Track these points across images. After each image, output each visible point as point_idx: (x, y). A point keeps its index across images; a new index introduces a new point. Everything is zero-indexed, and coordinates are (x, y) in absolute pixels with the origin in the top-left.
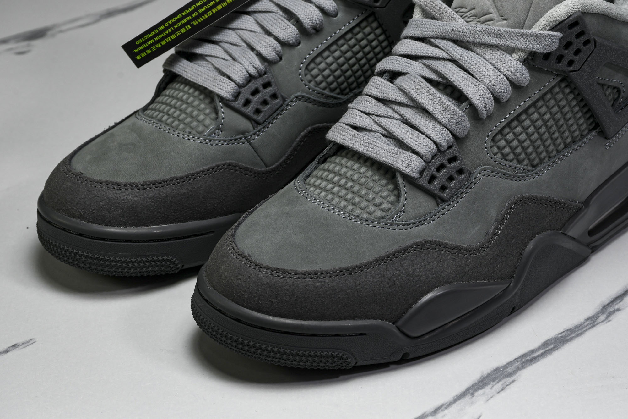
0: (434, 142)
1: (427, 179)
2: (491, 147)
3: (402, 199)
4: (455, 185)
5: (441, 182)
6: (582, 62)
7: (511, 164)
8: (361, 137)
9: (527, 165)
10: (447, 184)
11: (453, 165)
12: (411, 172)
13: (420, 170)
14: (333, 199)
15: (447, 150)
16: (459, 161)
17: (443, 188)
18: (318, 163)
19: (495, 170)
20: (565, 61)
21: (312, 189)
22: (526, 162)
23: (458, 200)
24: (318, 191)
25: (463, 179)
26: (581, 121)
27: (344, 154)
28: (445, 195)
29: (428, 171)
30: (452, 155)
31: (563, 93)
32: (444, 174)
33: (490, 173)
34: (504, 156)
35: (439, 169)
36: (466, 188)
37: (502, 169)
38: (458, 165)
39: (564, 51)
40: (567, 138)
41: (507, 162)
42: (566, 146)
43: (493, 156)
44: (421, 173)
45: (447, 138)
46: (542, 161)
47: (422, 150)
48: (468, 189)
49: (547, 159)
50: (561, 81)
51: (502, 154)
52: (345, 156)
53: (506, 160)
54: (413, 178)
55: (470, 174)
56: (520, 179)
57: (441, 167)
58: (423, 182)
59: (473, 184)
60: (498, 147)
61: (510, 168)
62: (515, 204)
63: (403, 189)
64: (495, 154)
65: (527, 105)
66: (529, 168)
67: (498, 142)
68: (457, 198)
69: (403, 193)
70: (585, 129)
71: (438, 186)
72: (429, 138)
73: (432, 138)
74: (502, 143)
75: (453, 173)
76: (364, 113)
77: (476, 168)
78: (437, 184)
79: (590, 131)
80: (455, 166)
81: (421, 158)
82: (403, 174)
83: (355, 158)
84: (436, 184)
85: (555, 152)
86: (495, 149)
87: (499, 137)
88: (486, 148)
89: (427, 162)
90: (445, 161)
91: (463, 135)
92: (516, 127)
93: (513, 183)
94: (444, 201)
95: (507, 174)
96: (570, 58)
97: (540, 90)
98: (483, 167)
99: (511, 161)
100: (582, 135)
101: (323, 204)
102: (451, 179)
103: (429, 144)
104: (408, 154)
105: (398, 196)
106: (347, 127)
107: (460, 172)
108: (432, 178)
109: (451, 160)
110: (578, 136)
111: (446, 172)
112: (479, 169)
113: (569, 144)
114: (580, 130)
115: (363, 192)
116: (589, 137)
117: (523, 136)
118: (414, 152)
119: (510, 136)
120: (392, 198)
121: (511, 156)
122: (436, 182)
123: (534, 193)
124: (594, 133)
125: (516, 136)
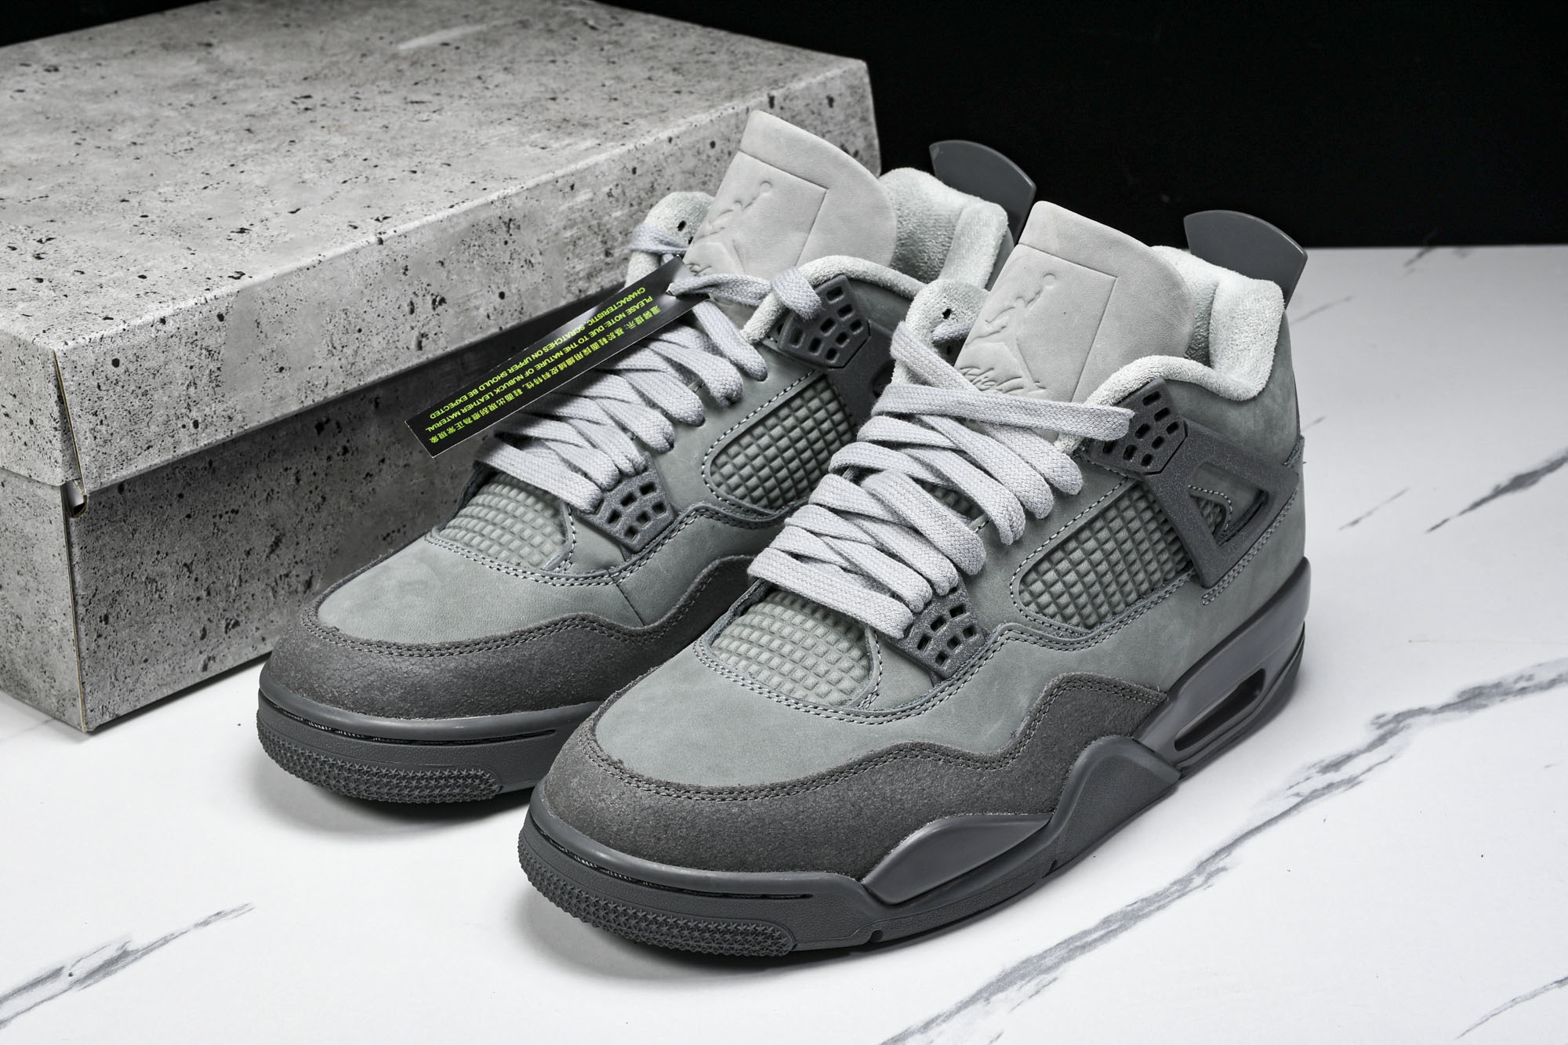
0: (929, 581)
1: (917, 640)
2: (1021, 592)
3: (875, 673)
4: (961, 653)
5: (938, 646)
6: (1166, 459)
7: (1052, 621)
8: (808, 572)
9: (1077, 625)
10: (948, 650)
11: (958, 619)
12: (891, 629)
13: (905, 625)
14: (759, 672)
15: (948, 594)
16: (968, 614)
17: (942, 657)
18: (734, 615)
19: (1027, 631)
20: (1137, 458)
21: (724, 656)
22: (1076, 620)
23: (966, 677)
24: (734, 659)
25: (975, 643)
26: (1165, 556)
27: (778, 599)
28: (945, 668)
29: (918, 628)
30: (957, 603)
31: (1136, 509)
32: (944, 634)
33: (1018, 636)
34: (1041, 609)
35: (935, 625)
36: (980, 659)
37: (1039, 629)
38: (967, 620)
39: (1136, 439)
40: (1142, 583)
41: (1045, 619)
42: (1140, 596)
43: (1023, 607)
44: (907, 631)
45: (949, 574)
46: (1101, 619)
47: (908, 594)
48: (982, 660)
49: (1109, 616)
50: (1133, 488)
51: (1038, 605)
52: (781, 603)
53: (1044, 615)
54: (891, 638)
55: (986, 635)
56: (1066, 647)
57: (937, 623)
58: (910, 645)
59: (990, 652)
60: (1031, 593)
61: (1051, 629)
62: (1059, 687)
63: (877, 658)
64: (1027, 604)
65: (1078, 526)
66: (1080, 629)
67: (1031, 585)
68: (964, 674)
69: (875, 663)
70: (1171, 570)
71: (935, 654)
72: (921, 575)
73: (924, 574)
74: (1038, 587)
75: (959, 632)
76: (812, 532)
77: (995, 626)
78: (933, 649)
79: (1178, 573)
80: (962, 621)
81: (907, 606)
82: (875, 631)
83: (797, 606)
84: (930, 651)
85: (1122, 606)
86: (1027, 597)
87: (1033, 576)
88: (1012, 593)
89: (917, 614)
90: (946, 613)
91: (975, 572)
92: (1060, 561)
93: (1056, 653)
94: (942, 678)
95: (1046, 638)
96: (1147, 452)
97: (1099, 502)
98: (1007, 624)
99: (1053, 617)
100: (1165, 580)
101: (743, 679)
102: (955, 641)
103: (920, 584)
104: (886, 599)
105: (869, 669)
106: (783, 554)
107: (970, 631)
108: (924, 641)
109: (955, 611)
110: (1159, 580)
111: (946, 631)
112: (1000, 628)
113: (1145, 593)
114: (1162, 571)
115: (809, 662)
116: (1176, 582)
117: (1071, 577)
118: (895, 596)
119: (1051, 576)
120: (858, 672)
121: (1052, 609)
122: (930, 646)
123: (1089, 670)
124: (1184, 577)
125: (1061, 575)
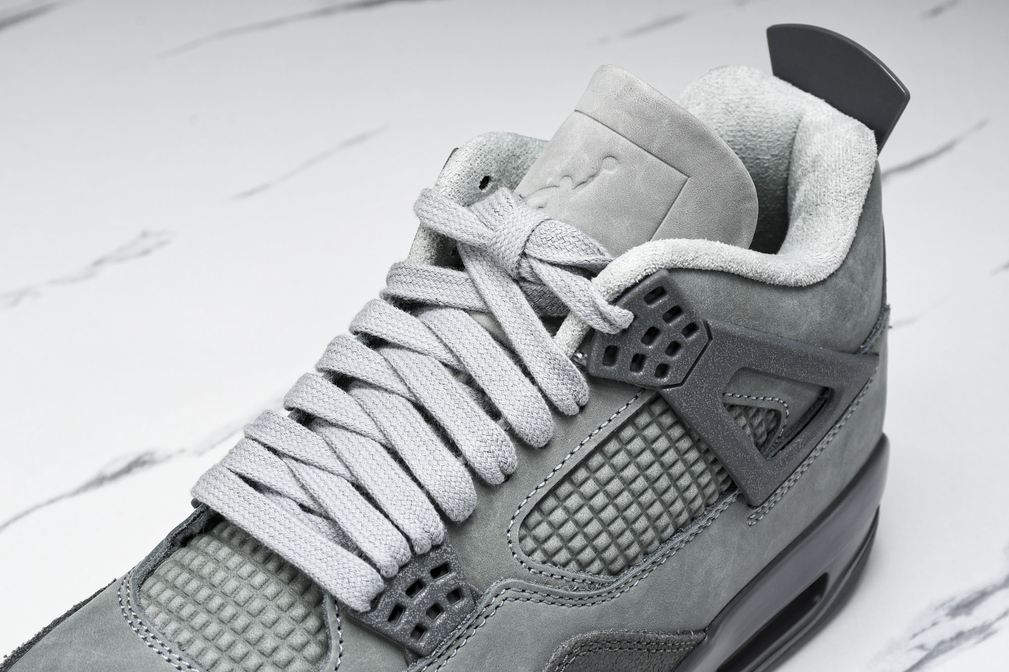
0: (408, 539)
1: (387, 613)
2: (521, 539)
3: (333, 654)
4: (444, 623)
5: (414, 617)
6: (687, 368)
7: (562, 571)
8: (262, 505)
9: (599, 573)
10: (427, 621)
11: (441, 581)
12: (353, 600)
13: (372, 595)
14: (190, 642)
15: (429, 552)
16: (454, 574)
17: (419, 630)
18: (173, 545)
19: (530, 588)
20: (649, 367)
21: (151, 610)
22: (596, 566)
23: (449, 653)
24: (163, 616)
25: (462, 610)
26: (704, 480)
27: (225, 534)
28: (422, 644)
29: (389, 597)
30: (440, 562)
31: (660, 425)
32: (422, 602)
33: (518, 595)
34: (549, 557)
35: (412, 591)
36: (468, 628)
37: (546, 584)
38: (452, 582)
39: (644, 346)
40: (680, 514)
41: (555, 570)
42: (678, 530)
43: (524, 557)
44: (375, 602)
45: (432, 530)
46: (630, 563)
47: (381, 556)
48: (471, 629)
49: (640, 557)
50: (652, 402)
51: (545, 552)
52: (227, 542)
53: (555, 564)
54: (355, 611)
55: (476, 597)
56: (583, 602)
57: (415, 587)
58: (379, 619)
59: (481, 618)
60: (535, 539)
61: (563, 581)
62: (570, 654)
63: (336, 635)
64: (530, 554)
65: (587, 452)
66: (603, 578)
67: (535, 527)
68: (448, 648)
69: (334, 642)
70: (714, 493)
71: (410, 627)
72: (397, 527)
73: (401, 527)
74: (543, 530)
75: (441, 598)
76: (270, 449)
77: (489, 584)
78: (407, 622)
79: (723, 495)
80: (446, 584)
81: (378, 571)
82: (335, 601)
83: (247, 548)
84: (405, 621)
85: (656, 543)
86: (530, 544)
87: (536, 517)
88: (510, 542)
89: (388, 580)
90: (425, 575)
91: (461, 518)
92: (569, 496)
93: (567, 611)
94: (418, 655)
95: (556, 594)
96: (660, 361)
97: (610, 421)
98: (504, 582)
99: (565, 565)
100: (707, 505)
101: (170, 651)
102: (436, 609)
103: (398, 543)
104: (353, 557)
105: (326, 647)
106: (233, 476)
107: (456, 594)
108: (397, 611)
109: (436, 572)
110: (700, 507)
111: (425, 597)
112: (494, 587)
113: (684, 525)
114: (703, 496)
115: (254, 633)
116: (720, 507)
117: (584, 515)
118: (362, 555)
119: (559, 515)
120: (313, 650)
121: (563, 556)
122: (404, 618)
123: (611, 626)
124: (730, 499)
125: (571, 513)
